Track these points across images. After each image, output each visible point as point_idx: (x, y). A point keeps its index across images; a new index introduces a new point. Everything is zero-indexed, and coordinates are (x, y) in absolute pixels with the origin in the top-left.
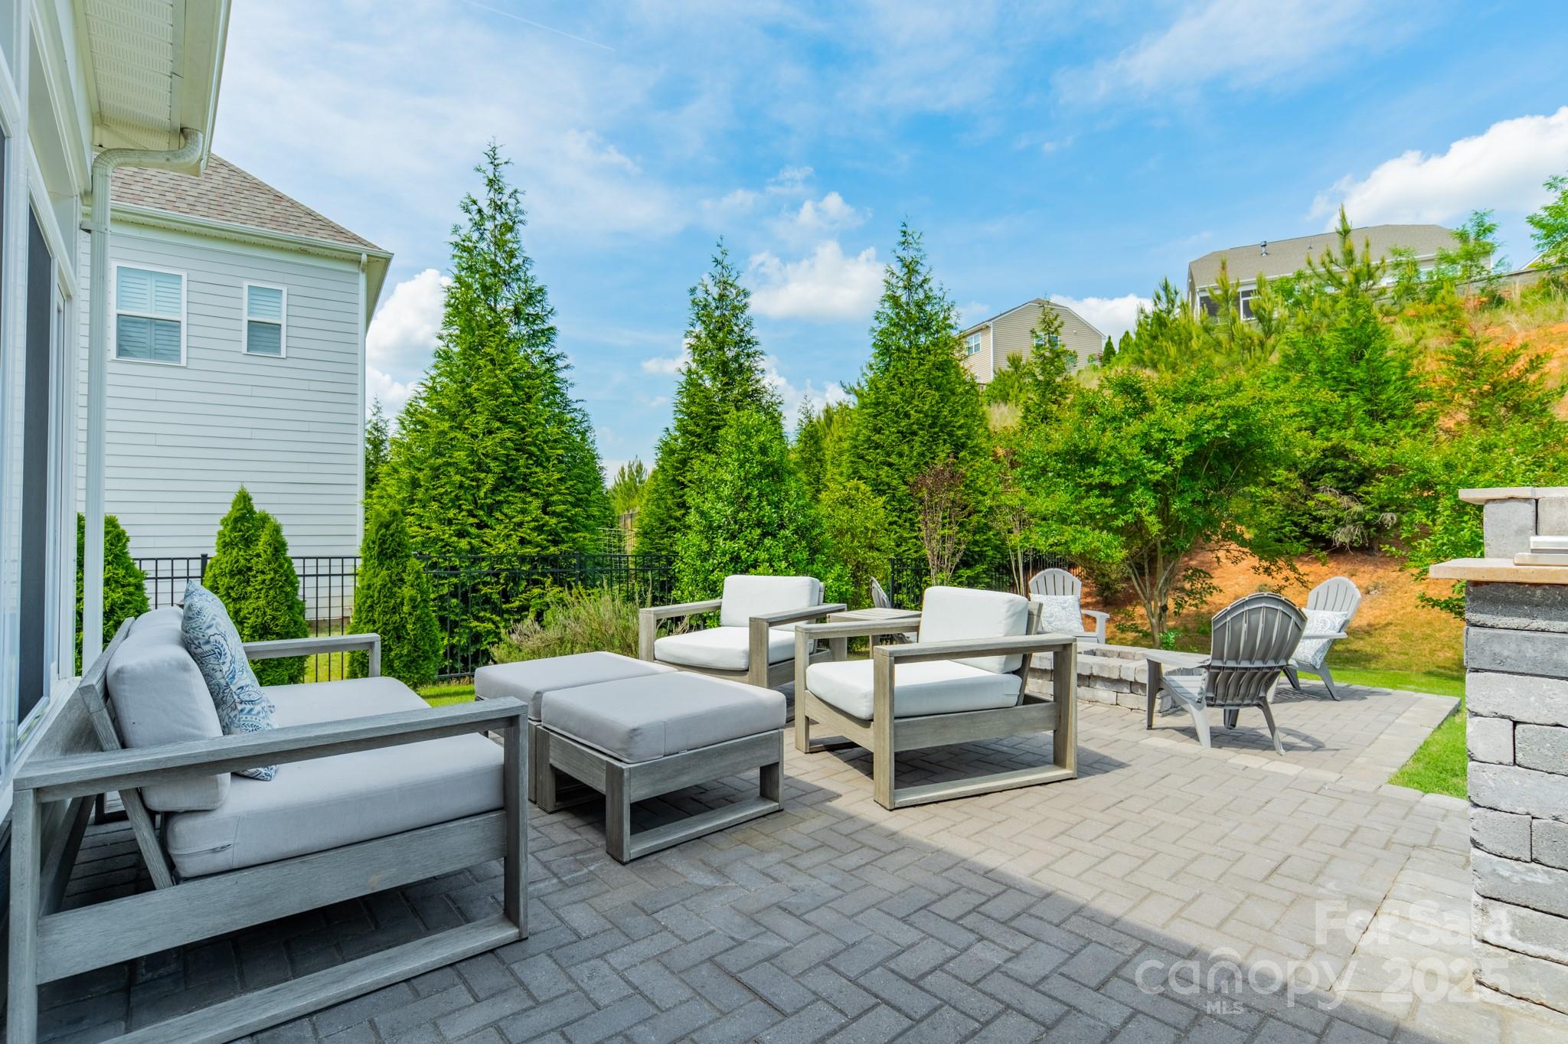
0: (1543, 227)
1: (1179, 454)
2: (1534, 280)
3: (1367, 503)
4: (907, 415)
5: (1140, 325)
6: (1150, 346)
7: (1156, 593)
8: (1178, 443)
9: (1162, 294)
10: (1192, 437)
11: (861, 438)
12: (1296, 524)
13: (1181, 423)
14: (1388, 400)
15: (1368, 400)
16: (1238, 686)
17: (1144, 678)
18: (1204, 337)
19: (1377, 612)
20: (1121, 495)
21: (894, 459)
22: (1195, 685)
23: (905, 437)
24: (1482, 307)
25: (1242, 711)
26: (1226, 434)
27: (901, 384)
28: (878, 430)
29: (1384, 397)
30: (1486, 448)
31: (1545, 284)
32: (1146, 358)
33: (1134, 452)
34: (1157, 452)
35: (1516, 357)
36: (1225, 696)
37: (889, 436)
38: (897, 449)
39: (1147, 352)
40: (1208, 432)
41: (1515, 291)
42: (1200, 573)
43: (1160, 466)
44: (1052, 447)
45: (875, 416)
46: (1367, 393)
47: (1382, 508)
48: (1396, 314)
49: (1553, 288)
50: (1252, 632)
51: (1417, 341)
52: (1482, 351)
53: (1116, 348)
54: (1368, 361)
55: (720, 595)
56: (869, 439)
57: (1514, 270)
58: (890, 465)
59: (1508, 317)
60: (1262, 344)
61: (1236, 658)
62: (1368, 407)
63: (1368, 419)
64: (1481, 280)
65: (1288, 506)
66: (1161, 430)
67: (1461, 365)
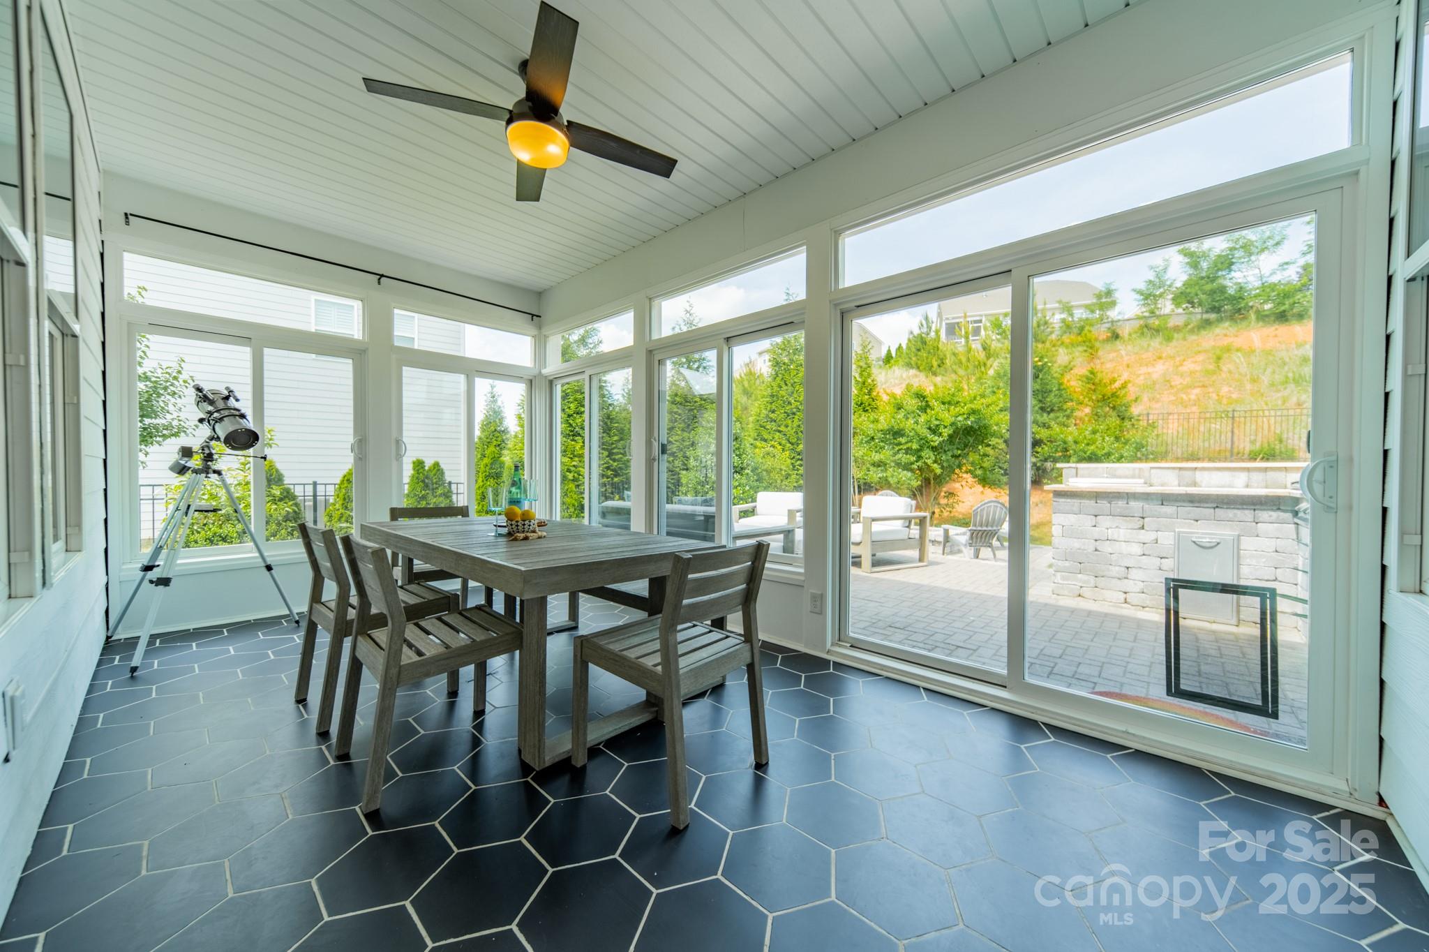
0: (1142, 294)
1: (946, 432)
2: (1137, 324)
3: (1037, 457)
4: (790, 403)
5: (909, 340)
6: (916, 355)
7: (930, 505)
8: (945, 427)
9: (924, 322)
10: (952, 424)
11: (762, 415)
12: (1000, 468)
13: (947, 417)
14: (1051, 401)
15: (1040, 401)
16: (981, 537)
17: (941, 539)
18: (953, 357)
19: (1041, 516)
20: (918, 453)
21: (782, 428)
22: (964, 539)
23: (788, 416)
24: (1107, 340)
25: (982, 549)
26: (969, 423)
27: (786, 385)
28: (773, 412)
29: (1048, 400)
30: (1094, 432)
31: (1141, 327)
32: (913, 363)
33: (924, 432)
34: (934, 431)
35: (1115, 381)
36: (976, 542)
37: (779, 415)
38: (784, 423)
39: (914, 359)
40: (960, 421)
41: (1125, 331)
42: (951, 494)
43: (937, 438)
44: (880, 427)
45: (771, 403)
46: (1040, 398)
47: (1046, 460)
48: (1059, 346)
49: (1145, 330)
50: (988, 515)
51: (1070, 363)
52: (1099, 375)
53: (894, 355)
54: (1041, 379)
55: (756, 501)
56: (767, 416)
57: (1126, 317)
58: (780, 431)
59: (1120, 347)
60: (985, 365)
61: (981, 526)
62: (1041, 405)
63: (1040, 411)
64: (1108, 322)
65: (997, 458)
66: (937, 419)
67: (1088, 383)
